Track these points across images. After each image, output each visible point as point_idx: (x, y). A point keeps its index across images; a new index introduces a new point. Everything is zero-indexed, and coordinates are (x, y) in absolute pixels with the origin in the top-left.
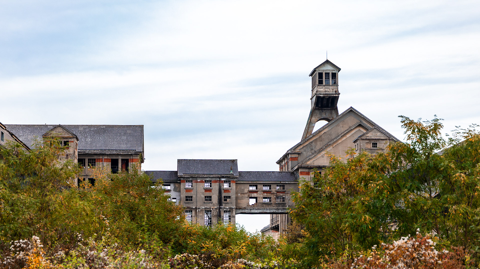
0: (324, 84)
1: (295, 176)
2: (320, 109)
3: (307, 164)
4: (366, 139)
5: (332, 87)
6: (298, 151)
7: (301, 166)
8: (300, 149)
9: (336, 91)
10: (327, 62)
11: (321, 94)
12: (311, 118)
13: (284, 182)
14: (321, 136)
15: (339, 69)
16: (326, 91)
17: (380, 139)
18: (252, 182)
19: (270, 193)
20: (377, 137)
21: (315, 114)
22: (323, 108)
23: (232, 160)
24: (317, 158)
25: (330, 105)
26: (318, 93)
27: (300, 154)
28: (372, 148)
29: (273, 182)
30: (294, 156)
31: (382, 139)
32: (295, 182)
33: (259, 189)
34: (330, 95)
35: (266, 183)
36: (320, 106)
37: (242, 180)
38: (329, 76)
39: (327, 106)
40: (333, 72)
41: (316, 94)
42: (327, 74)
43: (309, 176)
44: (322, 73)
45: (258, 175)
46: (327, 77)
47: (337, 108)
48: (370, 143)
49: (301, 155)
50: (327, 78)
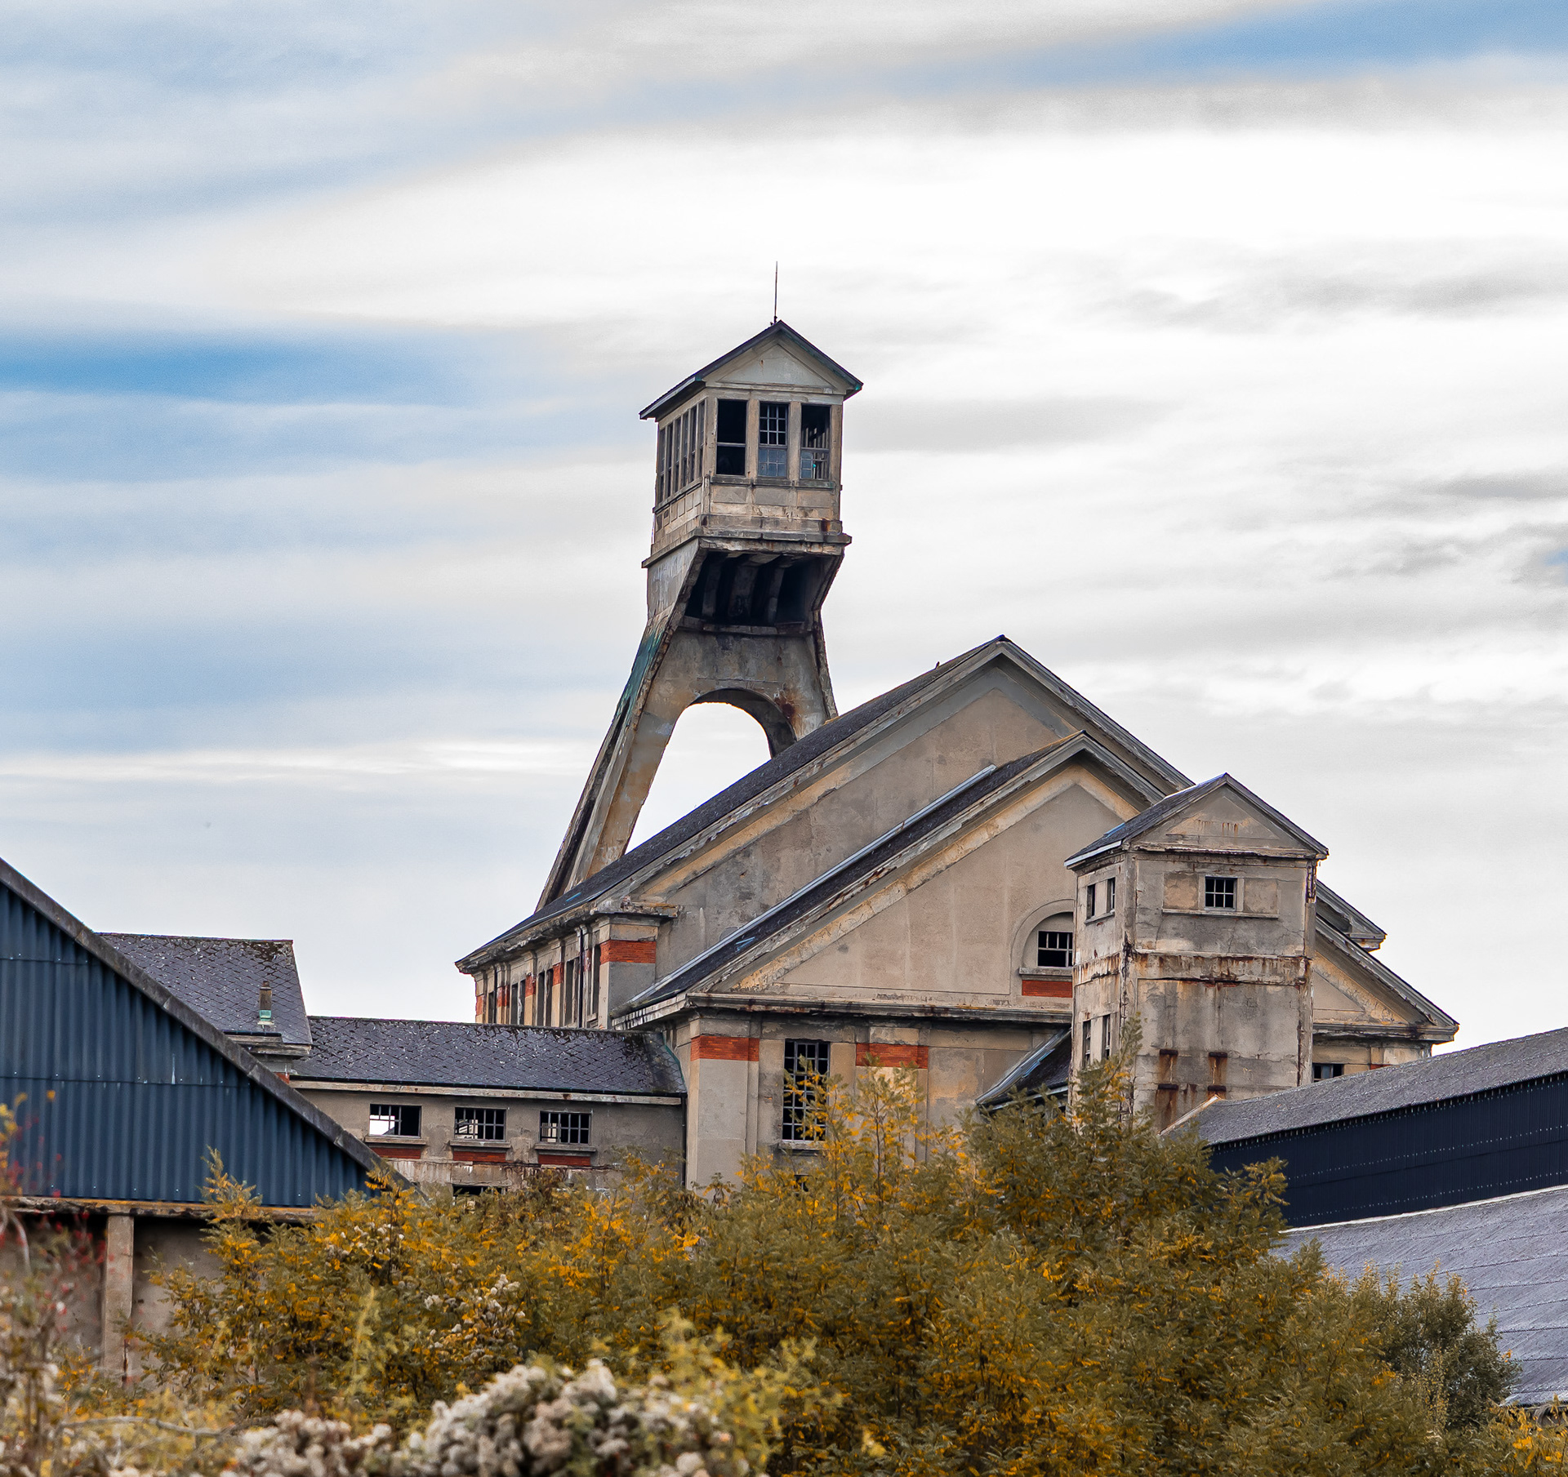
0: (752, 470)
1: (650, 1060)
2: (710, 628)
3: (746, 991)
4: (1171, 852)
5: (802, 494)
6: (660, 900)
7: (709, 1000)
8: (670, 892)
9: (824, 525)
10: (779, 334)
11: (729, 540)
12: (651, 686)
13: (589, 1098)
14: (806, 811)
15: (853, 386)
16: (762, 521)
17: (1253, 855)
18: (390, 1089)
19: (497, 1158)
20: (1235, 841)
21: (679, 663)
22: (728, 624)
23: (263, 942)
24: (805, 956)
25: (773, 608)
26: (714, 529)
27: (671, 919)
28: (1206, 910)
29: (520, 1094)
30: (631, 932)
31: (1265, 859)
32: (654, 1100)
33: (430, 1133)
34: (789, 548)
35: (472, 1098)
36: (708, 609)
37: (325, 1073)
38: (783, 426)
39: (756, 616)
40: (814, 400)
41: (697, 537)
42: (774, 412)
43: (755, 1065)
44: (741, 406)
45: (422, 1047)
46: (773, 427)
47: (817, 632)
48: (1195, 878)
49: (678, 926)
50: (773, 436)
